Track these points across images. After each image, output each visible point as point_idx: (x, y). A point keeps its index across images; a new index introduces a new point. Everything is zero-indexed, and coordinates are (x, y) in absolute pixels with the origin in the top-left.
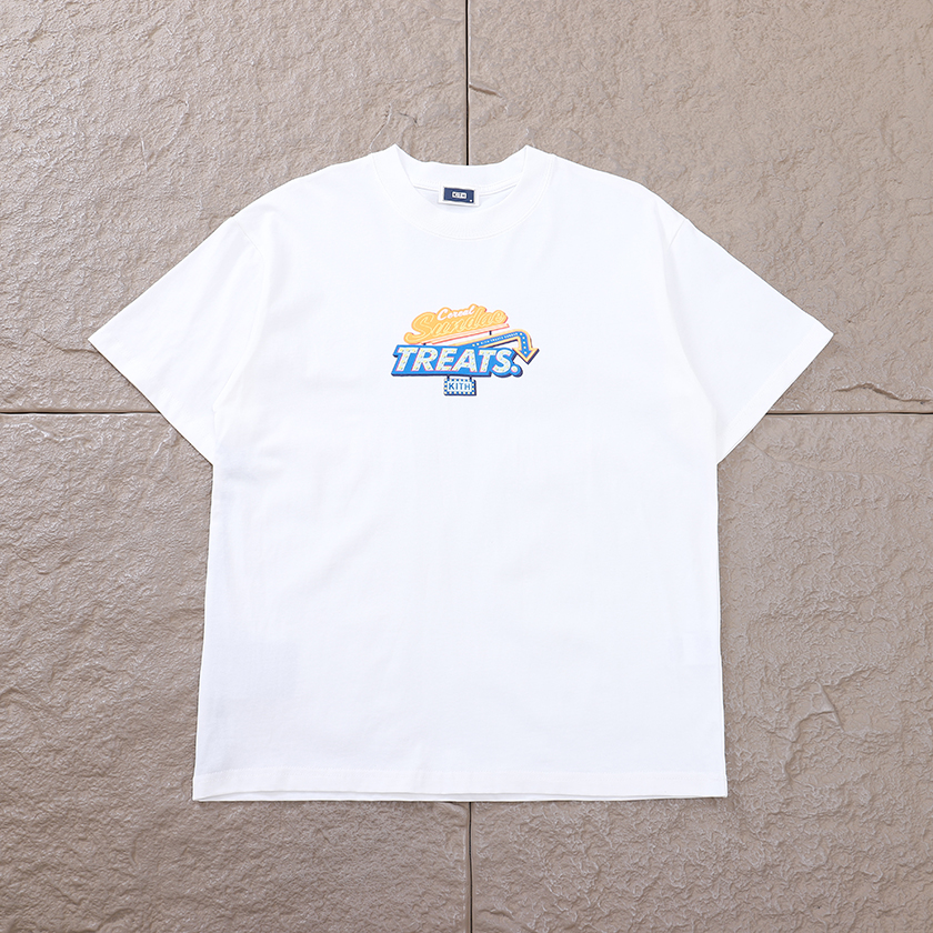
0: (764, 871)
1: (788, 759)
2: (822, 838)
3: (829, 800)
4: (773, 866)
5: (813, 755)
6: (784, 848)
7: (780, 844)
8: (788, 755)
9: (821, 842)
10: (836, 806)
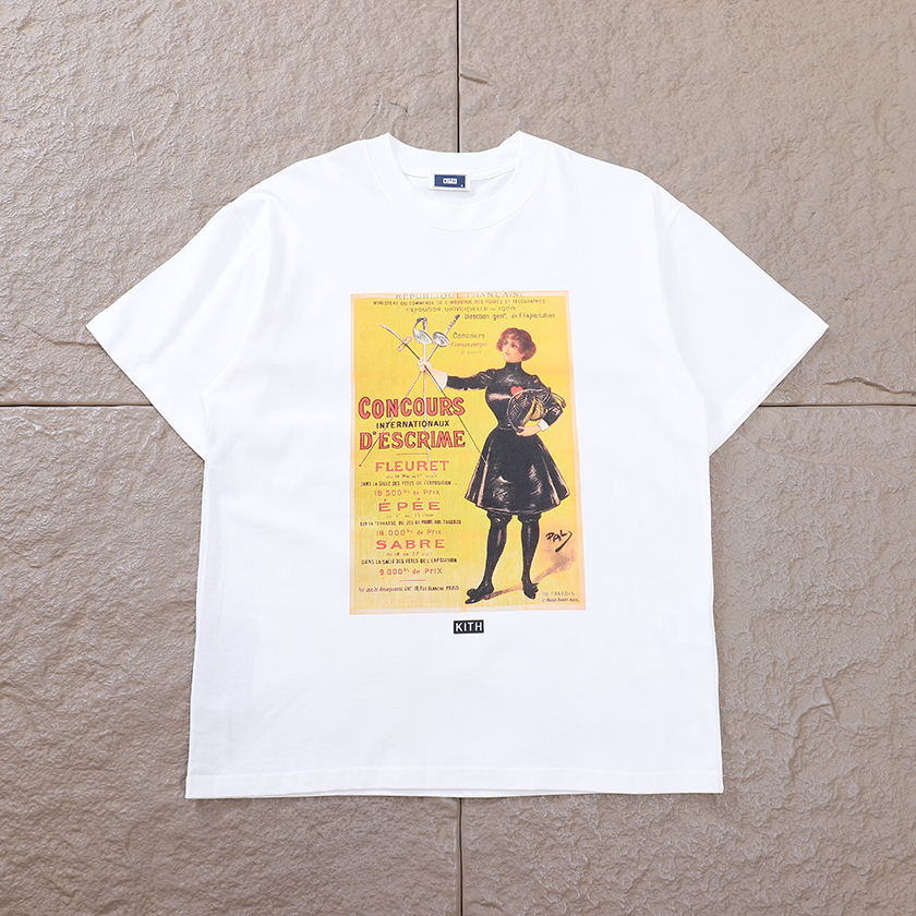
0: (758, 863)
1: (791, 756)
2: (814, 831)
3: (821, 796)
4: (768, 858)
5: (812, 750)
6: (781, 840)
7: (779, 836)
8: (791, 752)
9: (811, 835)
10: (827, 800)
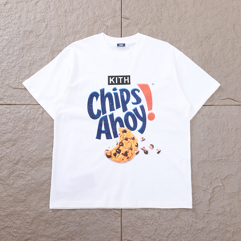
0: (202, 229)
2: (218, 220)
3: (219, 210)
4: (205, 228)
5: (216, 197)
7: (207, 222)
8: (209, 197)
9: (217, 221)
10: (221, 212)
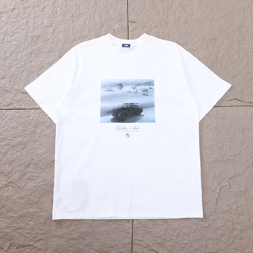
0: (208, 227)
1: (217, 197)
2: (223, 218)
3: (225, 208)
4: (211, 225)
5: (223, 196)
6: (214, 220)
7: (213, 219)
8: (217, 196)
9: (223, 219)
10: (227, 210)
